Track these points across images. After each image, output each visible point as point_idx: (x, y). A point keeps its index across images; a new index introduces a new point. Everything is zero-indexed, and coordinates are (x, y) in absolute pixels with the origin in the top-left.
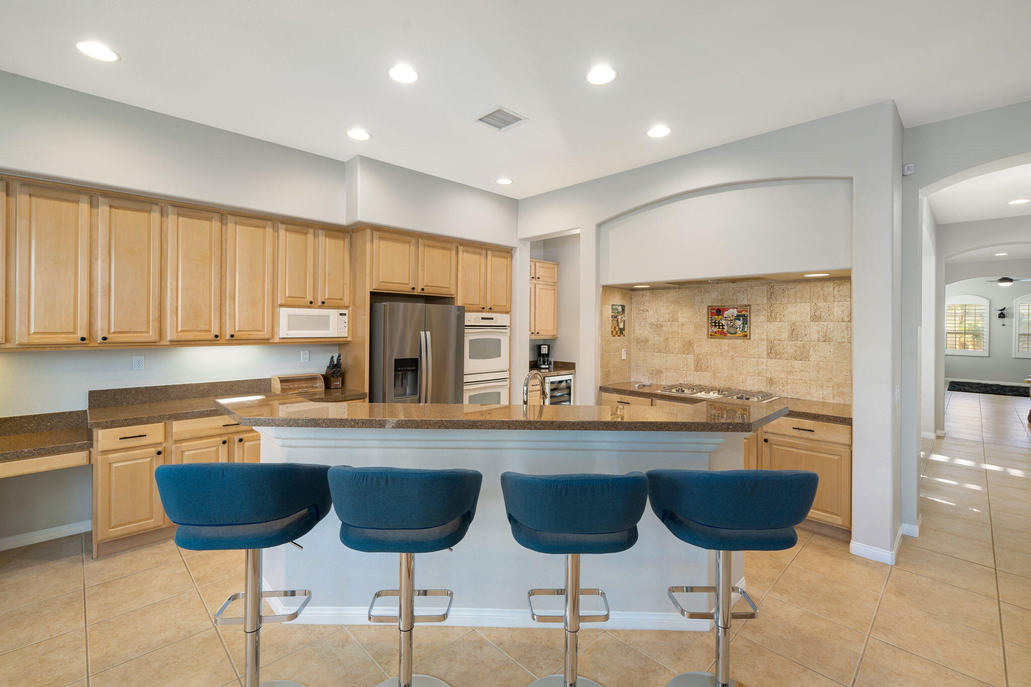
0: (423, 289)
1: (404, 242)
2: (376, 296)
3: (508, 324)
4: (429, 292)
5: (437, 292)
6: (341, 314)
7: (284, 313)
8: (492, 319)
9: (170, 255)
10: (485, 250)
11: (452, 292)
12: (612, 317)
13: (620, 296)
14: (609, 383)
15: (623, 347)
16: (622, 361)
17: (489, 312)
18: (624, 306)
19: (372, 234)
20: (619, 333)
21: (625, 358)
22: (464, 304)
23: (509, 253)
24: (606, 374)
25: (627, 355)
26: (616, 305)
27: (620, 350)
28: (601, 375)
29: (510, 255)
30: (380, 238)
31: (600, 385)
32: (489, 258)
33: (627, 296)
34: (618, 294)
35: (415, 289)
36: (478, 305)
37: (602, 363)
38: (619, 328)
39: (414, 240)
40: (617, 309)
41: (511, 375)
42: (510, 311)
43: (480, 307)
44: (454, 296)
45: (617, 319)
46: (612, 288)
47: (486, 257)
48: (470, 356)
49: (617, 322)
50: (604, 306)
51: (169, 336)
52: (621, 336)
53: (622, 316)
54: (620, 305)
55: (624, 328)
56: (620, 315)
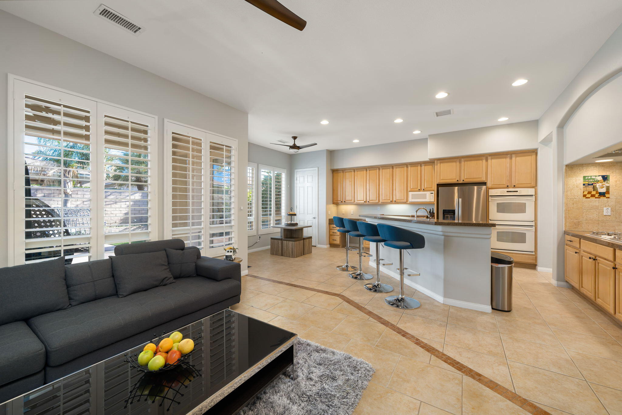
1: (452, 162)
2: (439, 185)
3: (534, 194)
4: (467, 181)
5: (473, 181)
6: (431, 193)
7: (410, 194)
8: (517, 191)
9: (381, 180)
10: (509, 155)
11: (483, 179)
12: (584, 185)
13: (598, 169)
14: (580, 230)
15: (606, 206)
16: (604, 216)
17: (513, 188)
18: (607, 176)
19: (437, 162)
20: (597, 195)
21: (610, 215)
22: (493, 185)
23: (534, 152)
24: (575, 223)
25: (615, 212)
26: (591, 176)
27: (599, 208)
28: (565, 224)
29: (535, 153)
30: (441, 163)
31: (564, 230)
32: (514, 159)
33: (613, 168)
34: (596, 168)
35: (459, 180)
36: (505, 185)
37: (567, 216)
38: (597, 192)
39: (459, 160)
40: (593, 179)
41: (536, 224)
42: (535, 186)
43: (506, 186)
44: (485, 182)
45: (593, 186)
46: (583, 165)
47: (511, 158)
48: (498, 211)
49: (595, 188)
50: (569, 178)
51: (381, 201)
52: (602, 198)
53: (604, 183)
54: (599, 176)
55: (608, 192)
56: (599, 182)
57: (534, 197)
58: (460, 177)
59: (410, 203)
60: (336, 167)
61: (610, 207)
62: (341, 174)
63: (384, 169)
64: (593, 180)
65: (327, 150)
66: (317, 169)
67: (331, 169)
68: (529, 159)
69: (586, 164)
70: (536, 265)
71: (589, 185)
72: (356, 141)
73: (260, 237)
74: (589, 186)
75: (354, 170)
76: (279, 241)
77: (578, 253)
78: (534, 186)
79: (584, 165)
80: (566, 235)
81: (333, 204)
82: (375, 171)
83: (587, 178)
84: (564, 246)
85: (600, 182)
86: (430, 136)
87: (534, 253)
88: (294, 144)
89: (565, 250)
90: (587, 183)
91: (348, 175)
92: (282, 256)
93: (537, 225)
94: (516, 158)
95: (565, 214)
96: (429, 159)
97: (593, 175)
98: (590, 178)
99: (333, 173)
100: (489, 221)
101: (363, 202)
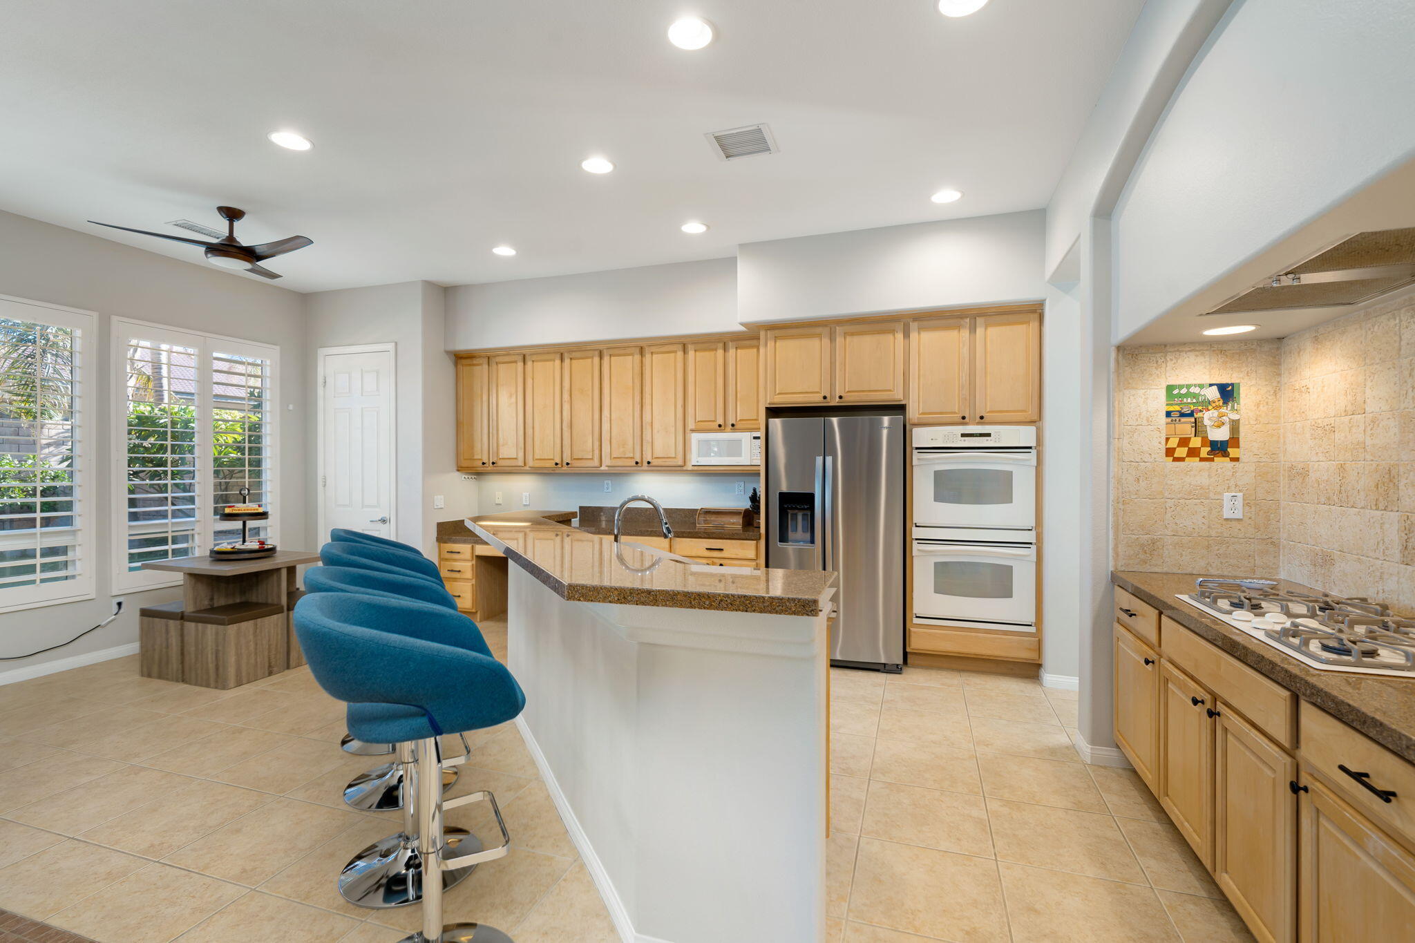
0: (841, 397)
2: (770, 412)
3: (1033, 444)
4: (851, 399)
5: (868, 399)
6: (755, 438)
7: (695, 438)
8: (989, 435)
9: (605, 391)
10: (968, 319)
11: (897, 396)
12: (1168, 414)
13: (1208, 363)
14: (1156, 570)
15: (1229, 488)
16: (1224, 523)
17: (978, 424)
18: (1232, 385)
19: (766, 335)
20: (1204, 451)
21: (1241, 517)
22: (923, 414)
23: (1034, 311)
24: (1142, 546)
25: (1253, 508)
26: (1188, 387)
27: (1212, 495)
28: (1116, 546)
29: (1036, 316)
30: (776, 338)
31: (1111, 569)
32: (980, 331)
33: (1250, 359)
34: (1201, 359)
35: (828, 396)
36: (955, 413)
37: (1120, 520)
38: (1205, 441)
39: (827, 329)
40: (1195, 396)
41: (1039, 537)
42: (1036, 420)
43: (957, 417)
44: (903, 403)
45: (1193, 420)
46: (1165, 346)
47: (973, 330)
48: (938, 497)
49: (1198, 427)
50: (1127, 392)
51: (607, 461)
52: (1220, 461)
53: (1224, 410)
54: (1211, 385)
55: (1234, 441)
56: (1210, 407)
57: (1034, 452)
58: (832, 385)
59: (696, 468)
60: (463, 345)
61: (1240, 491)
62: (481, 370)
63: (615, 355)
64: (1194, 401)
65: (422, 281)
66: (391, 347)
67: (448, 352)
68: (1020, 333)
69: (1173, 345)
70: (1040, 666)
71: (1182, 415)
72: (504, 251)
73: (120, 604)
74: (1183, 419)
75: (524, 355)
76: (171, 622)
77: (1153, 662)
78: (1035, 418)
79: (1168, 347)
80: (1117, 588)
81: (458, 470)
82: (590, 360)
83: (1176, 392)
84: (1112, 626)
85: (1214, 405)
86: (743, 246)
87: (1032, 630)
88: (231, 237)
89: (1115, 640)
90: (1177, 408)
91: (504, 371)
92: (184, 681)
93: (1042, 543)
94: (986, 329)
95: (1115, 515)
96: (742, 324)
97: (1194, 382)
98: (1184, 391)
99: (456, 364)
100: (914, 529)
101: (552, 464)
